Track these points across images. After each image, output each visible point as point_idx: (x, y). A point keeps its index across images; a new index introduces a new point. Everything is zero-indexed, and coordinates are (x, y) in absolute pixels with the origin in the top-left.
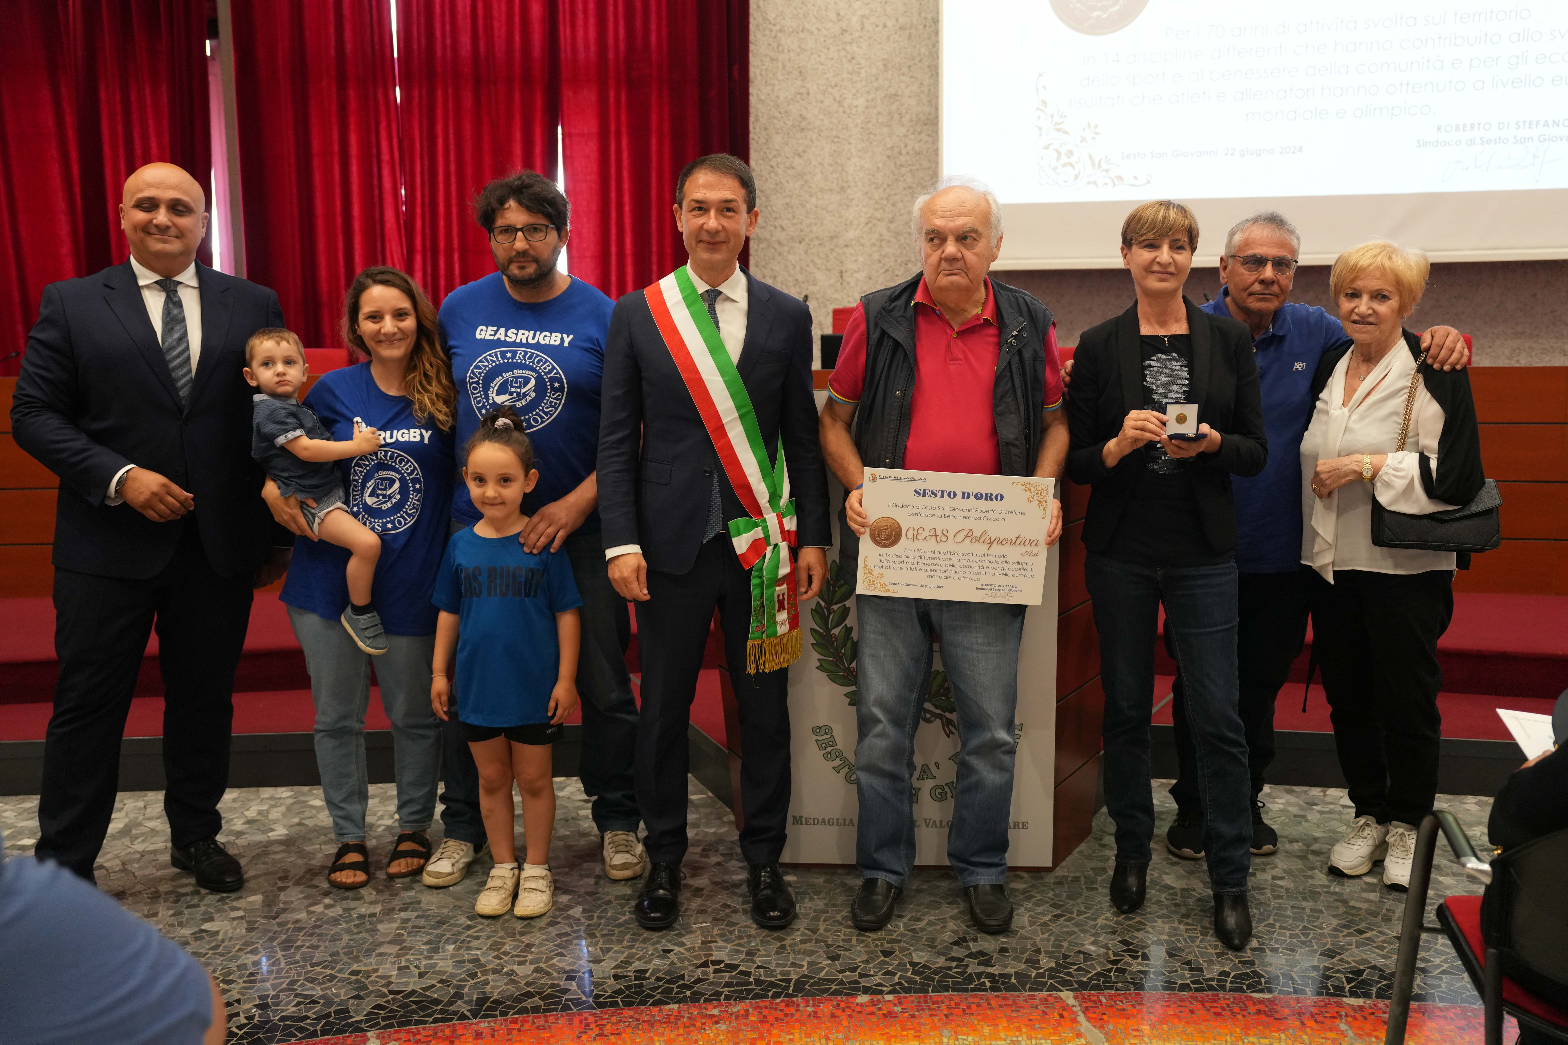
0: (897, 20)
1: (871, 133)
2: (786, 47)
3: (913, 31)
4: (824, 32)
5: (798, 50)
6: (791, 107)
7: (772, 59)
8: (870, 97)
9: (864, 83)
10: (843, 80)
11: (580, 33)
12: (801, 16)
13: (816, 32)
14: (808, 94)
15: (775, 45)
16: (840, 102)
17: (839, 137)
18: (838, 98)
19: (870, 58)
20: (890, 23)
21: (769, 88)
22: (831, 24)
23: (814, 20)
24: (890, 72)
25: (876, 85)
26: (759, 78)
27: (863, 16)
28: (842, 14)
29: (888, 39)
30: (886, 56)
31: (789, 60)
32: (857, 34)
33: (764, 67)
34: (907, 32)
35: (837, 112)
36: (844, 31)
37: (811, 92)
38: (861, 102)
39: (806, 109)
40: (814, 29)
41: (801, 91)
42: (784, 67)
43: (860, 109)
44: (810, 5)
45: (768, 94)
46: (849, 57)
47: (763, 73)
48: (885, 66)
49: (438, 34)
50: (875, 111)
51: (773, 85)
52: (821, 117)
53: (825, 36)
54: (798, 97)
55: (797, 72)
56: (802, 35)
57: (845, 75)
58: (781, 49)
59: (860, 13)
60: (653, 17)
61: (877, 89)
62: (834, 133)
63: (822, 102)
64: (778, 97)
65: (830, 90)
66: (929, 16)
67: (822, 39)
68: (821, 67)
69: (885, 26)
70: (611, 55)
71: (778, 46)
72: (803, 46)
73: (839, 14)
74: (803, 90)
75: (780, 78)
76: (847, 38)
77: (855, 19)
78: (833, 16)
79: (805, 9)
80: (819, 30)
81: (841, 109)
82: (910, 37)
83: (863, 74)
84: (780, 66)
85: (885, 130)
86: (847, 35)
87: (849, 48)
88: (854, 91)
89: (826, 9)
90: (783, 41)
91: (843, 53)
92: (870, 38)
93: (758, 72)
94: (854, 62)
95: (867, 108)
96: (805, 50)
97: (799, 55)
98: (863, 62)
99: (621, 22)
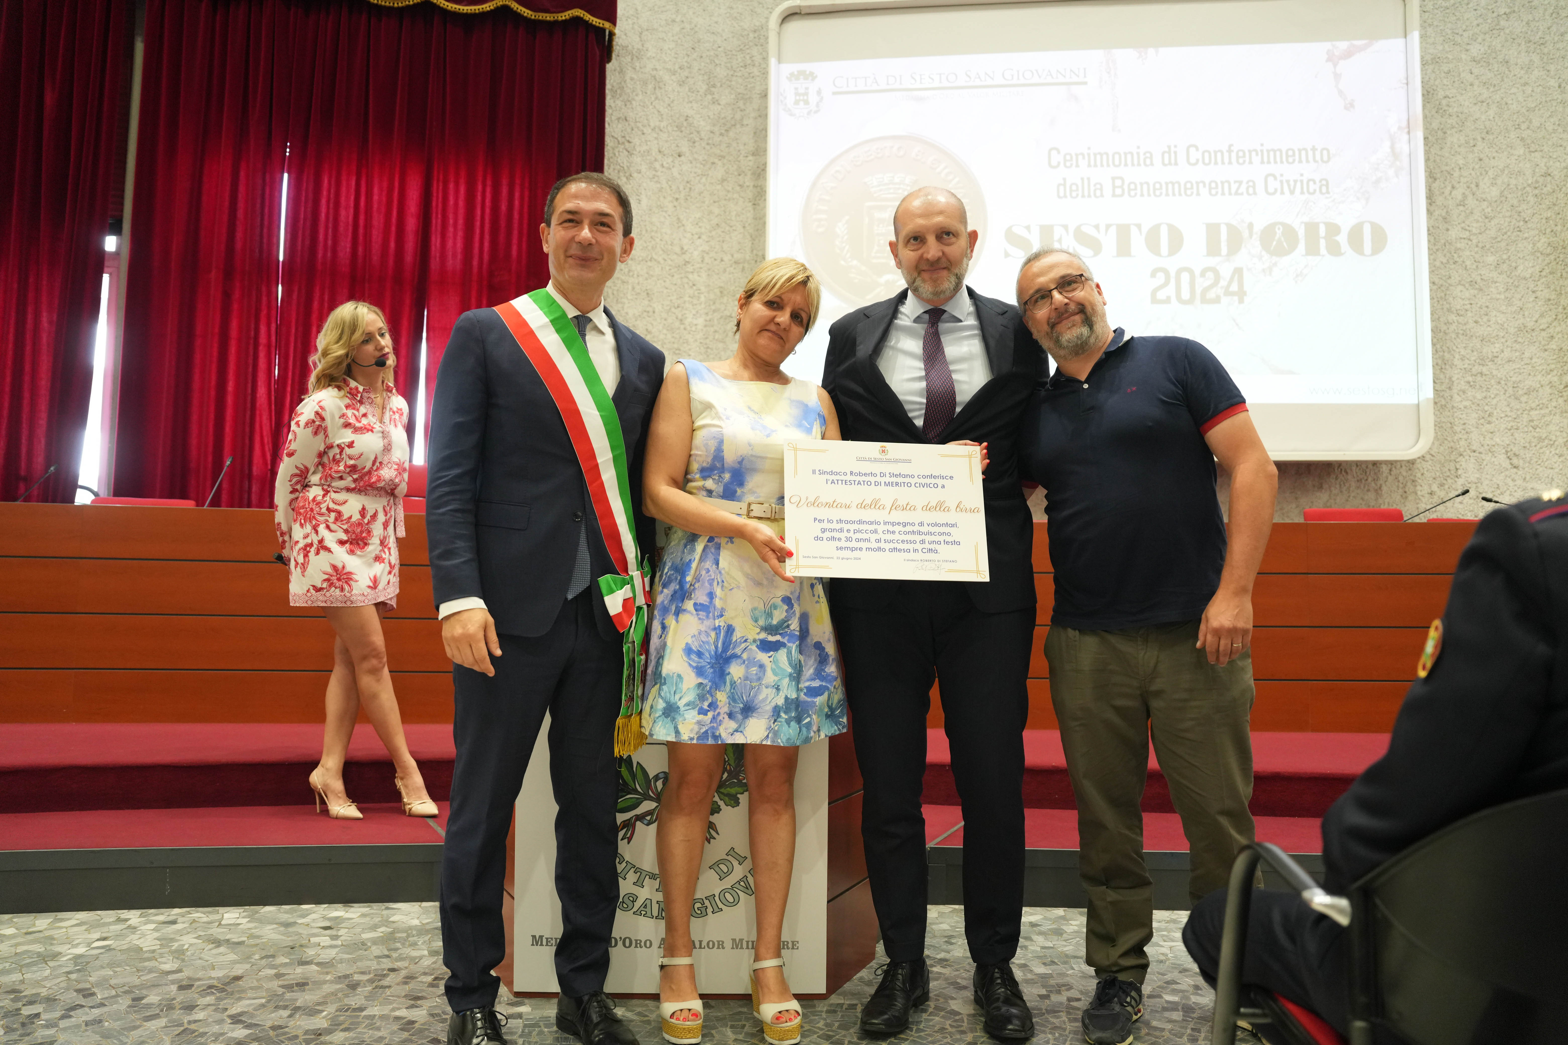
0: (732, 256)
1: (708, 348)
2: (636, 273)
3: (746, 265)
4: (670, 262)
5: (646, 275)
6: (638, 322)
7: (623, 282)
8: (708, 318)
9: (703, 306)
10: (685, 302)
11: (450, 243)
12: (650, 248)
13: (662, 262)
14: (654, 312)
15: (626, 270)
16: (681, 320)
17: (679, 350)
18: (680, 317)
19: (709, 285)
20: (727, 258)
21: (620, 305)
22: (675, 257)
23: (661, 252)
24: (725, 298)
25: (713, 307)
26: (611, 296)
27: (704, 251)
28: (685, 248)
29: (725, 271)
30: (722, 285)
31: (638, 283)
32: (698, 266)
33: (616, 288)
34: (741, 266)
35: (679, 328)
36: (687, 263)
37: (657, 310)
38: (701, 321)
39: (652, 324)
40: (660, 259)
41: (648, 309)
42: (633, 288)
43: (699, 327)
44: (658, 240)
45: (619, 311)
46: (691, 284)
47: (615, 292)
48: (721, 292)
49: (321, 237)
50: (712, 329)
51: (624, 303)
52: (665, 331)
53: (670, 266)
54: (645, 314)
55: (645, 294)
56: (649, 264)
57: (687, 299)
58: (631, 274)
59: (700, 249)
60: (515, 232)
61: (714, 311)
62: (676, 346)
63: (665, 320)
64: (627, 313)
65: (673, 310)
66: (760, 253)
67: (668, 268)
68: (665, 291)
69: (722, 260)
70: (475, 263)
71: (629, 271)
72: (651, 273)
73: (682, 249)
74: (650, 309)
75: (629, 297)
76: (690, 268)
77: (696, 253)
78: (677, 249)
79: (653, 242)
80: (665, 260)
81: (682, 327)
82: (743, 269)
83: (703, 299)
84: (630, 287)
85: (721, 345)
86: (689, 266)
87: (690, 276)
88: (694, 312)
89: (672, 244)
90: (633, 268)
91: (685, 280)
92: (709, 269)
93: (610, 291)
94: (695, 288)
95: (705, 326)
96: (652, 276)
97: (647, 279)
98: (703, 289)
99: (487, 237)
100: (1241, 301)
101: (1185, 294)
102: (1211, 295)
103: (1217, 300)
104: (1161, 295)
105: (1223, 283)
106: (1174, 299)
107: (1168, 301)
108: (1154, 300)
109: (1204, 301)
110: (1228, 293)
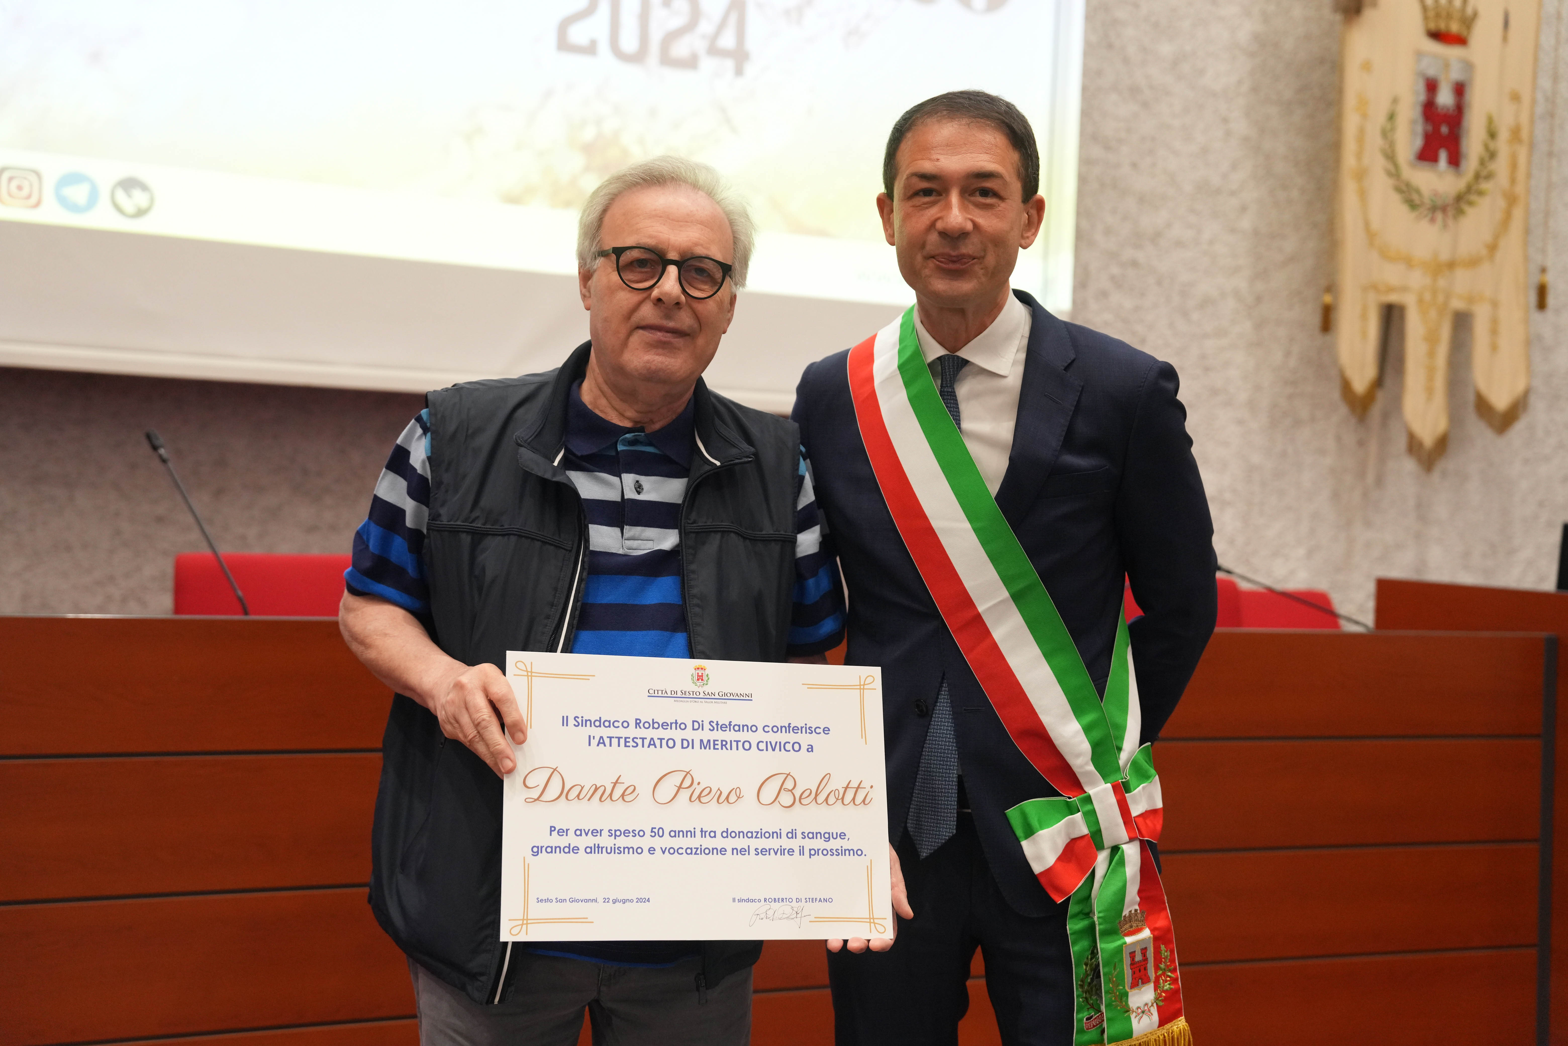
100: (739, 71)
101: (629, 42)
102: (681, 49)
103: (691, 63)
104: (579, 34)
105: (706, 27)
106: (604, 47)
107: (590, 49)
108: (564, 45)
109: (667, 60)
110: (714, 51)
